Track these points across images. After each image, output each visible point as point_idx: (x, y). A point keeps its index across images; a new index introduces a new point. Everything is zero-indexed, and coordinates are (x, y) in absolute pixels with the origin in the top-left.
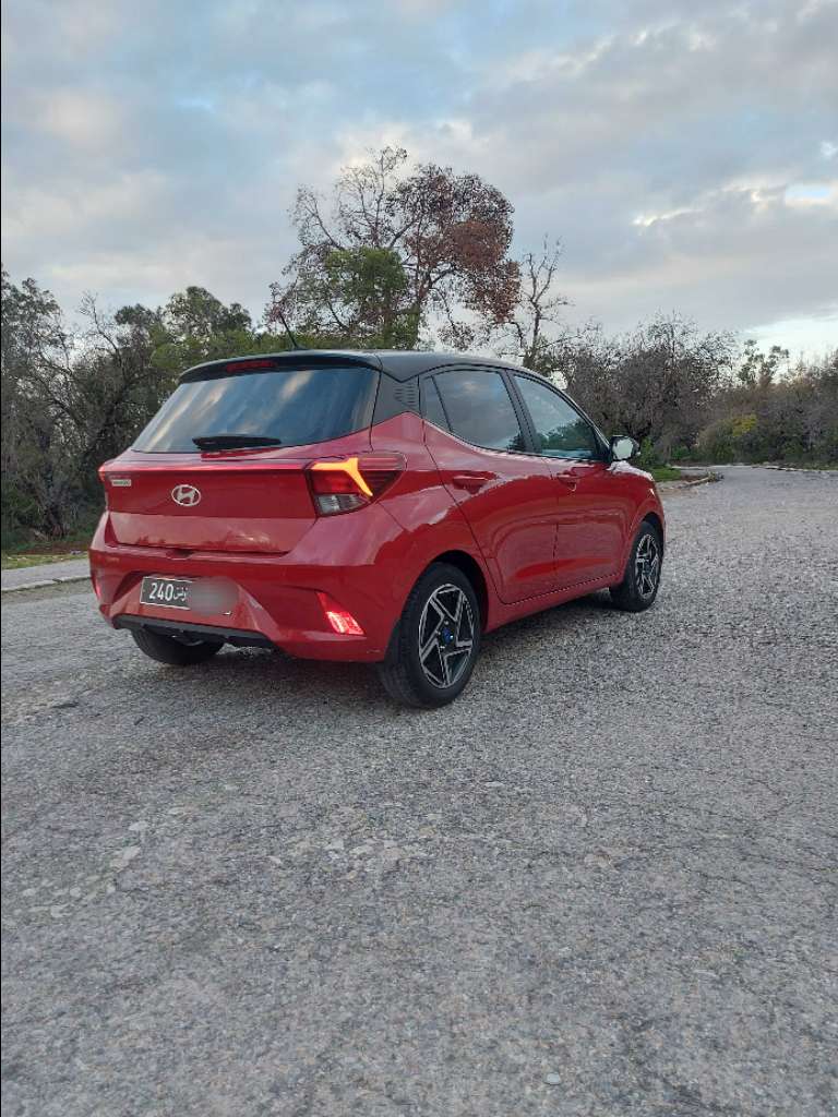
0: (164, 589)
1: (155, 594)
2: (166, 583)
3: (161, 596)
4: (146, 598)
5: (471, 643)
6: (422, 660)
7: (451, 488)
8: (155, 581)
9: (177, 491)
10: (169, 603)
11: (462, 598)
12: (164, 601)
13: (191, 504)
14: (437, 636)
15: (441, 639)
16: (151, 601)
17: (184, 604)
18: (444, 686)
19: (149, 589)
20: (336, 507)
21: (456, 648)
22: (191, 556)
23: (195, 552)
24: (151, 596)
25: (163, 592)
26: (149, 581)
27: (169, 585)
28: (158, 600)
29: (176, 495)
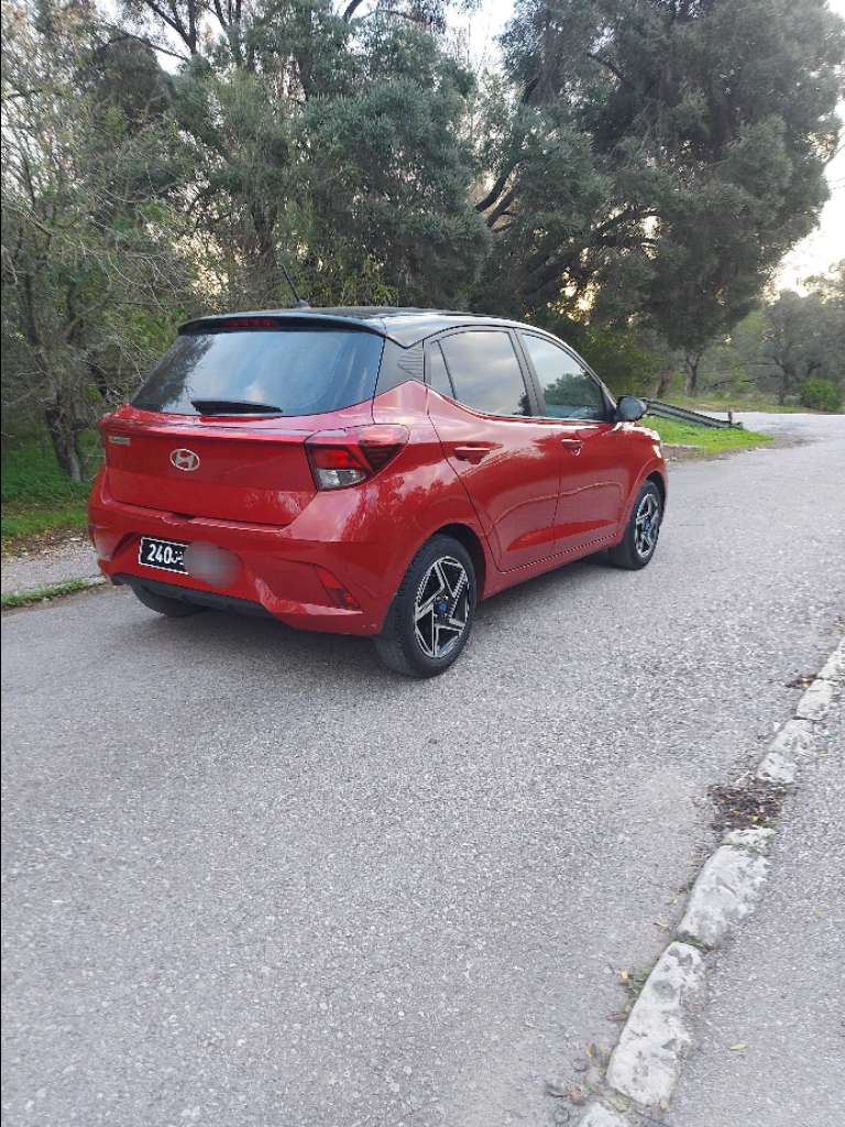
0: (162, 552)
1: (154, 556)
2: (165, 546)
3: (159, 558)
4: (144, 559)
7: (453, 460)
8: (154, 542)
9: (175, 454)
10: (167, 566)
12: (162, 564)
13: (190, 469)
16: (150, 562)
17: (182, 568)
19: (147, 550)
20: (336, 482)
22: (195, 522)
23: (193, 517)
24: (150, 558)
25: (162, 555)
26: (147, 543)
27: (168, 548)
28: (156, 563)
29: (174, 458)
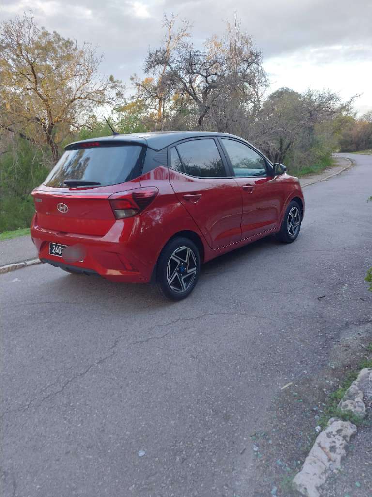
0: (58, 249)
1: (55, 251)
2: (59, 246)
3: (57, 252)
4: (51, 253)
5: (195, 269)
6: (170, 283)
7: (183, 201)
8: (54, 245)
10: (60, 255)
11: (189, 250)
12: (58, 254)
13: (65, 212)
14: (177, 271)
15: (179, 272)
18: (183, 291)
19: (52, 248)
20: (125, 215)
21: (188, 273)
22: (68, 235)
23: (67, 233)
24: (53, 252)
25: (58, 250)
26: (52, 245)
27: (60, 247)
28: (56, 254)
29: (59, 207)
